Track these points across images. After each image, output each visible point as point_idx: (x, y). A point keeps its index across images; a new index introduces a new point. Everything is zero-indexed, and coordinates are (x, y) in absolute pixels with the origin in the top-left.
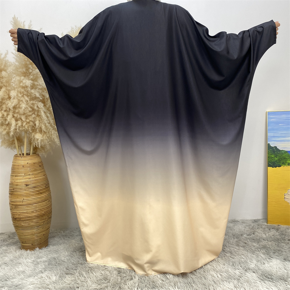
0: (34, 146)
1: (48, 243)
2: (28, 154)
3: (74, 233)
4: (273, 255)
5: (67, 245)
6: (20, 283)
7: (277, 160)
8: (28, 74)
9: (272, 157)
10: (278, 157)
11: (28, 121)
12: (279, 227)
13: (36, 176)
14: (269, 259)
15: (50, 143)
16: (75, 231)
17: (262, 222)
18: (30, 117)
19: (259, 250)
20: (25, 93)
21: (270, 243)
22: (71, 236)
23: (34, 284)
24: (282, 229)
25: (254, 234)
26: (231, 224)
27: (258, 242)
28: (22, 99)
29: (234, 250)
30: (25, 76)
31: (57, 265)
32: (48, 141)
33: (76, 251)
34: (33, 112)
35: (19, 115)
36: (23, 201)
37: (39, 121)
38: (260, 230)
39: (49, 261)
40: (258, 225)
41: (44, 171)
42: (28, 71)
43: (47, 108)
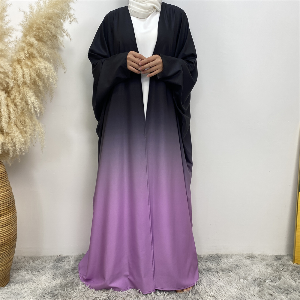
38: (286, 273)
41: (8, 185)
43: (11, 99)
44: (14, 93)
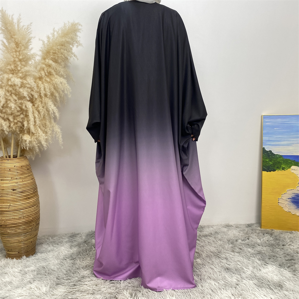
0: (22, 148)
1: (35, 250)
2: (15, 157)
3: (63, 239)
4: (268, 261)
5: (56, 252)
6: (7, 295)
7: (271, 164)
8: (16, 72)
9: (267, 162)
10: (272, 161)
11: (16, 121)
12: (273, 231)
13: (23, 180)
14: (265, 265)
15: (38, 145)
16: (63, 238)
17: (256, 226)
18: (18, 117)
19: (255, 255)
20: (13, 92)
21: (265, 248)
22: (60, 242)
23: (23, 295)
24: (276, 234)
25: (248, 239)
26: (225, 229)
27: (253, 248)
28: (10, 98)
29: (229, 256)
30: (13, 74)
31: (46, 274)
32: (37, 143)
33: (66, 259)
34: (21, 112)
35: (6, 115)
36: (10, 206)
37: (28, 121)
38: (254, 235)
39: (38, 270)
40: (252, 230)
41: (32, 175)
42: (17, 69)
43: (35, 108)
44: (38, 103)
